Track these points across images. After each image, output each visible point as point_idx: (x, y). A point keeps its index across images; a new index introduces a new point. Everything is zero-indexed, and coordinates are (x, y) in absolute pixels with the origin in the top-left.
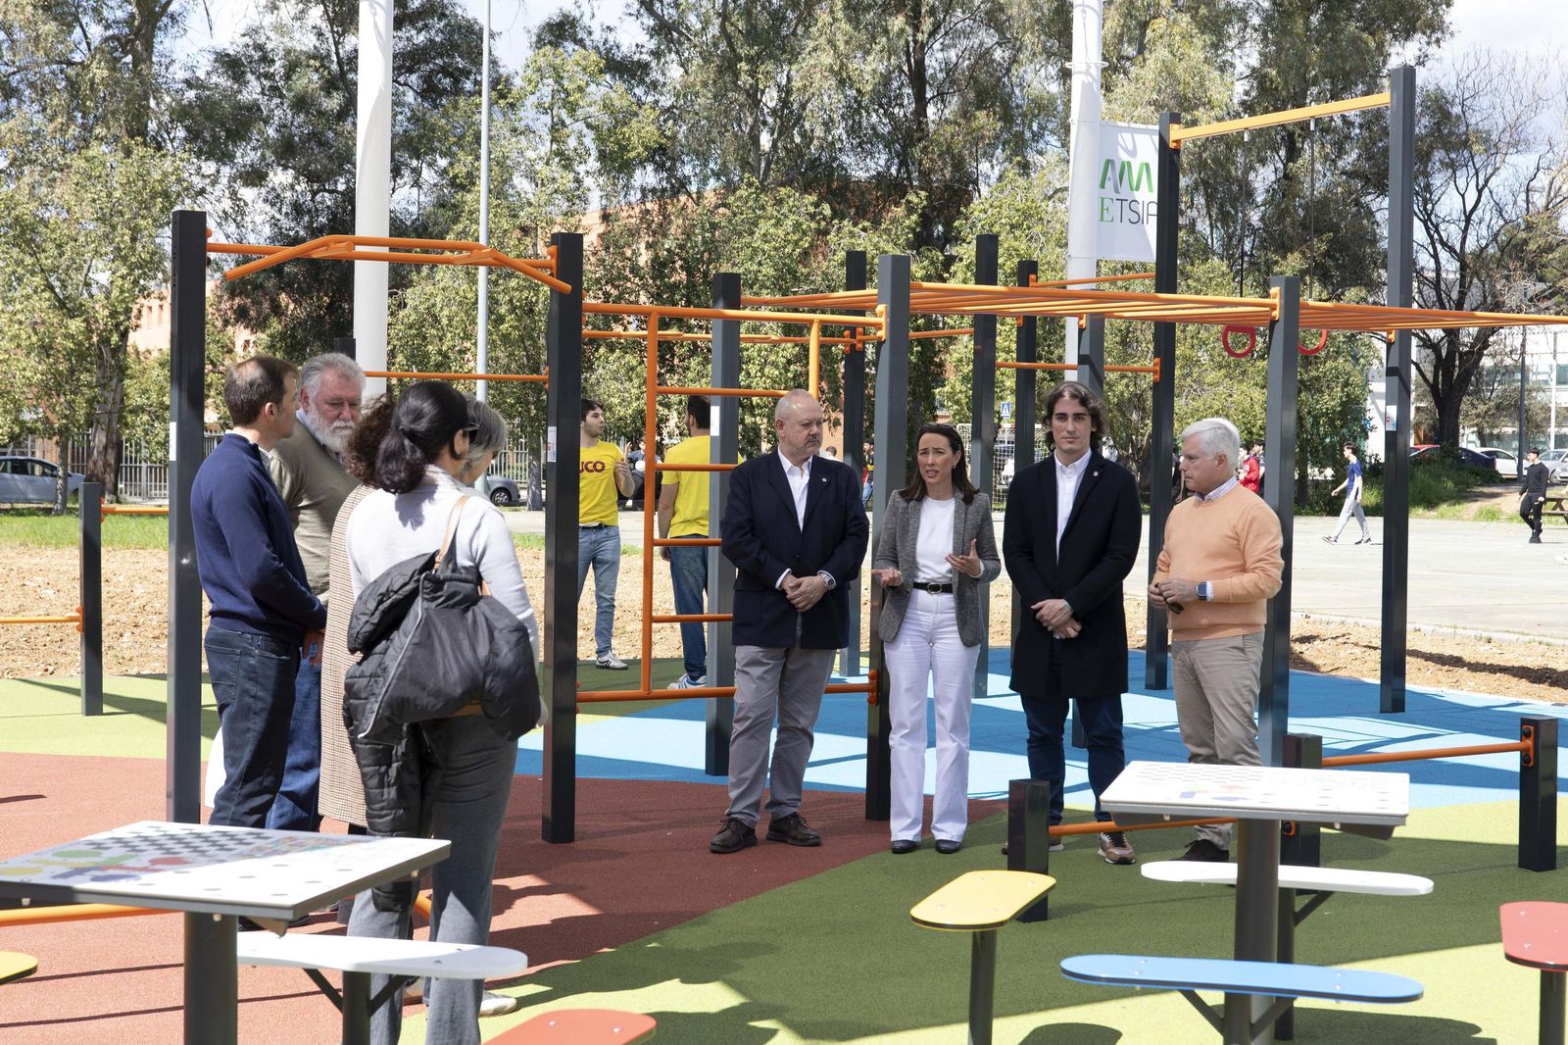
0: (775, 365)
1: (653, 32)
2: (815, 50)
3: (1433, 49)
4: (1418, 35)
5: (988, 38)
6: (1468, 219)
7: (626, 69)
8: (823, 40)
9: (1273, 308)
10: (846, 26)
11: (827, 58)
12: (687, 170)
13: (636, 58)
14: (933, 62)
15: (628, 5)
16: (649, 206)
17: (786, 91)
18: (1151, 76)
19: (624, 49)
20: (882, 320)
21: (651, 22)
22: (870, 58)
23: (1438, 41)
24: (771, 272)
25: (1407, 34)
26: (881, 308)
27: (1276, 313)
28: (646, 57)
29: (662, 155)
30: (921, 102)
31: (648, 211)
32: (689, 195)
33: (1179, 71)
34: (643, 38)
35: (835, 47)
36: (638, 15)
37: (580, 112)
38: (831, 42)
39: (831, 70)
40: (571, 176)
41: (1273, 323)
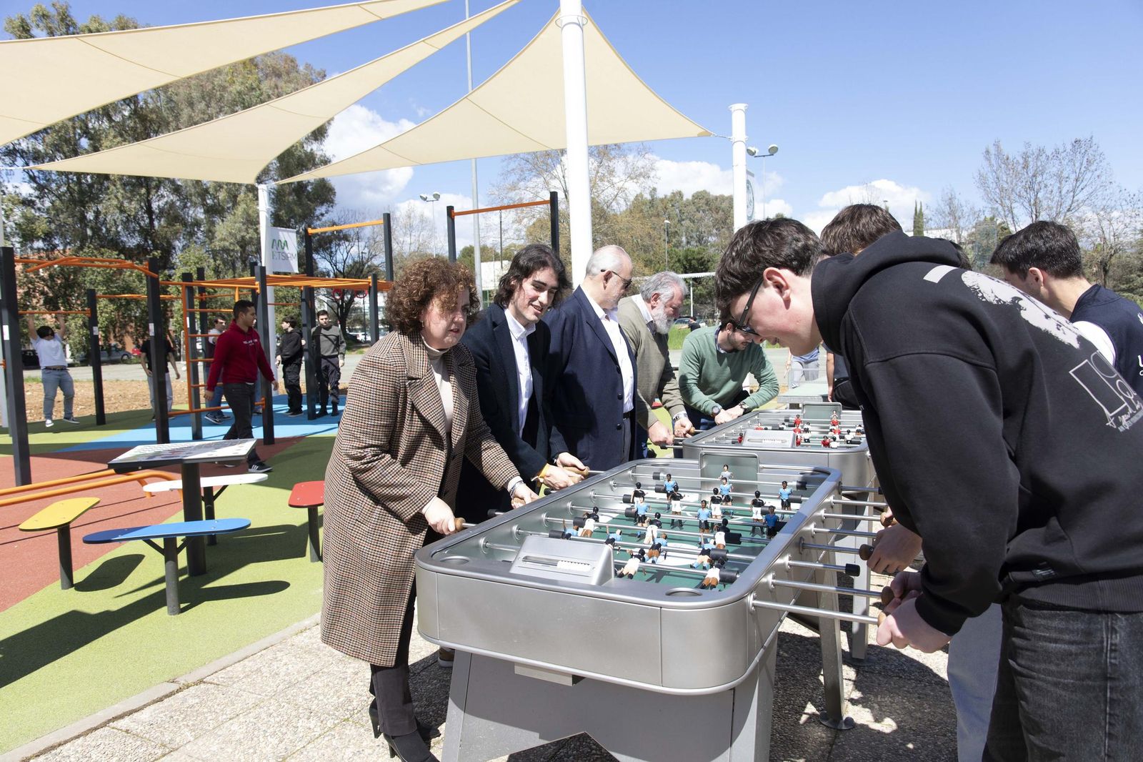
0: (107, 313)
1: (36, 189)
2: (109, 199)
3: (330, 209)
4: (325, 204)
5: (174, 198)
6: (345, 262)
7: (27, 203)
8: (113, 196)
9: (370, 283)
10: (122, 191)
11: (115, 202)
12: (57, 242)
13: (29, 198)
14: (154, 206)
15: (23, 179)
16: (42, 255)
17: (97, 213)
18: (240, 213)
19: (24, 195)
20: (258, 287)
21: (35, 185)
22: (133, 203)
23: (332, 206)
24: (101, 279)
25: (322, 204)
26: (257, 283)
27: (371, 284)
28: (34, 199)
29: (48, 236)
30: (152, 221)
31: (41, 257)
32: (59, 251)
33: (250, 212)
34: (32, 191)
35: (117, 198)
36: (29, 182)
37: (11, 219)
38: (116, 197)
39: (117, 207)
40: (10, 243)
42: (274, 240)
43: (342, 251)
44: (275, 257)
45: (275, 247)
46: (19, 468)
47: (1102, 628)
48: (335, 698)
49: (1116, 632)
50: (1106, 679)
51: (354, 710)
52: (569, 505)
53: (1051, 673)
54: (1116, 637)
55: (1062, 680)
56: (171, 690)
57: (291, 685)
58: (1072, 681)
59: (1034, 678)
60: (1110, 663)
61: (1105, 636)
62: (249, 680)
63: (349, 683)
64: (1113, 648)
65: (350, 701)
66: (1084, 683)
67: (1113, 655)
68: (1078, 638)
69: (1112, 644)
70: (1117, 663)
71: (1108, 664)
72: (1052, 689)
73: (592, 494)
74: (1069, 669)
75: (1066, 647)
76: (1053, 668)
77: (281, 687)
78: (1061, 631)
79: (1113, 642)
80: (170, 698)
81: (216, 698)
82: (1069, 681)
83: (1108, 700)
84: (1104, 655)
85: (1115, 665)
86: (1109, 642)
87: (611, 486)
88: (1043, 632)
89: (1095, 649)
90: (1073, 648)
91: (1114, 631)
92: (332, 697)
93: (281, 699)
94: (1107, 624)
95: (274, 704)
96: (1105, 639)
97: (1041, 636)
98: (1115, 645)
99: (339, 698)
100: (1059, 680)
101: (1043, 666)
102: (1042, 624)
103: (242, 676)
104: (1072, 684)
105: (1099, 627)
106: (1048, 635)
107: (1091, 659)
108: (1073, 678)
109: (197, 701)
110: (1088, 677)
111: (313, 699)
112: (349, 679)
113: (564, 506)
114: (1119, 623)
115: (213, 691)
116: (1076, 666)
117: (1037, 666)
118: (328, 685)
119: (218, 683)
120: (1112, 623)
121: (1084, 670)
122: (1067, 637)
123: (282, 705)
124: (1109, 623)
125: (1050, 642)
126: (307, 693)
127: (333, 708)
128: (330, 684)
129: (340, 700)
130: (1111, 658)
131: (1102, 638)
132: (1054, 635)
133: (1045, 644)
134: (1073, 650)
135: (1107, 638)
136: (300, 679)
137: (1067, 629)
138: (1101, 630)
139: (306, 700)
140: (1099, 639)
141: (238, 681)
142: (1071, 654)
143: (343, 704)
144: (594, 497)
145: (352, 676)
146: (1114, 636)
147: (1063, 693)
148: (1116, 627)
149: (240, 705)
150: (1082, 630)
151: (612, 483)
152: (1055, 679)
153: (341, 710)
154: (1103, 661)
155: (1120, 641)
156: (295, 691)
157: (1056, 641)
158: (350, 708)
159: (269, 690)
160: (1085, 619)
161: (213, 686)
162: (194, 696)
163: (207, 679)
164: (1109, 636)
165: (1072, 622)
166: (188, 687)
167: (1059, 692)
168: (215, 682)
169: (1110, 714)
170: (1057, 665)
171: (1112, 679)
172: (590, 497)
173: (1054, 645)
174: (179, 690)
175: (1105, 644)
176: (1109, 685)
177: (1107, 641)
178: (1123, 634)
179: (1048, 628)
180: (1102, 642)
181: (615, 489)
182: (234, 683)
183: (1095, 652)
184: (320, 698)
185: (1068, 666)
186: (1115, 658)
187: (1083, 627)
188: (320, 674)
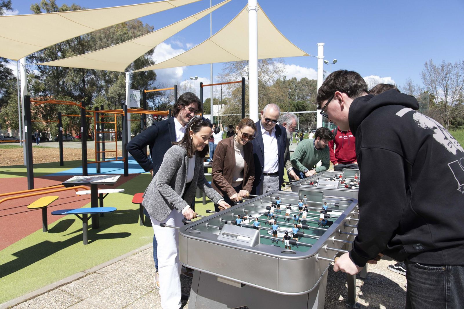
0: (66, 121)
2: (68, 76)
3: (154, 82)
5: (93, 76)
6: (159, 104)
7: (37, 77)
8: (70, 75)
9: (168, 113)
10: (73, 73)
11: (71, 78)
12: (48, 93)
13: (38, 76)
14: (86, 79)
15: (36, 68)
16: (42, 98)
17: (64, 82)
18: (119, 83)
19: (36, 74)
21: (40, 71)
22: (78, 78)
23: (155, 81)
24: (65, 108)
25: (151, 80)
26: (124, 112)
28: (39, 76)
29: (44, 91)
30: (84, 85)
31: (42, 99)
32: (48, 96)
33: (123, 82)
34: (39, 73)
35: (72, 76)
36: (38, 69)
37: (31, 83)
38: (71, 76)
40: (30, 93)
41: (168, 114)
42: (131, 94)
43: (158, 99)
44: (131, 101)
45: (131, 97)
46: (29, 182)
47: (443, 280)
49: (450, 282)
50: (446, 301)
53: (423, 296)
54: (450, 284)
55: (428, 300)
56: (83, 275)
59: (417, 298)
60: (447, 294)
61: (445, 283)
64: (448, 288)
66: (437, 302)
67: (448, 291)
68: (434, 283)
70: (450, 295)
71: (446, 295)
72: (423, 303)
75: (429, 286)
76: (424, 294)
79: (448, 286)
80: (82, 279)
82: (430, 300)
84: (444, 291)
85: (449, 296)
86: (447, 286)
88: (419, 279)
89: (441, 288)
90: (432, 287)
91: (448, 281)
94: (446, 278)
96: (445, 285)
97: (418, 281)
98: (449, 287)
100: (426, 299)
101: (420, 293)
102: (419, 276)
104: (432, 302)
105: (442, 279)
106: (421, 280)
107: (439, 292)
108: (432, 299)
110: (438, 299)
114: (451, 278)
116: (433, 294)
117: (417, 293)
120: (448, 278)
121: (436, 296)
122: (429, 282)
124: (447, 278)
125: (422, 284)
130: (447, 293)
131: (444, 284)
132: (424, 281)
133: (420, 284)
134: (432, 288)
135: (446, 284)
137: (429, 279)
138: (443, 281)
140: (442, 284)
142: (431, 289)
146: (448, 284)
147: (428, 305)
148: (450, 280)
150: (435, 280)
152: (425, 299)
154: (444, 294)
155: (451, 286)
157: (425, 283)
160: (437, 276)
164: (447, 283)
165: (431, 276)
167: (426, 304)
170: (426, 293)
171: (448, 302)
173: (424, 285)
174: (86, 276)
175: (445, 287)
176: (447, 304)
177: (446, 285)
178: (452, 282)
179: (421, 278)
180: (443, 286)
183: (441, 290)
185: (430, 294)
186: (449, 293)
187: (436, 279)
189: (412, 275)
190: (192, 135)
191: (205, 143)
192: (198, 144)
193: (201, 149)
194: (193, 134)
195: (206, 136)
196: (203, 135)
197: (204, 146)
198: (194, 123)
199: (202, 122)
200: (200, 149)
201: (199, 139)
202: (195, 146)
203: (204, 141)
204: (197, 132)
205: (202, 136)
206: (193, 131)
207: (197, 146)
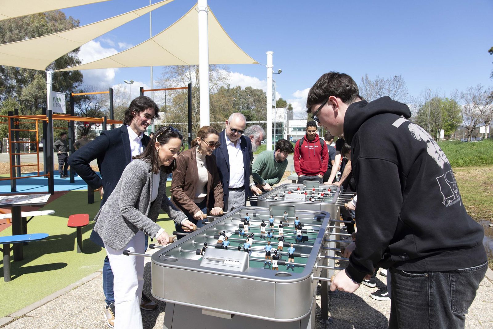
20: (48, 120)
26: (47, 118)
42: (54, 98)
44: (54, 106)
45: (54, 101)
47: (427, 286)
48: (96, 321)
49: (432, 288)
50: (429, 306)
51: (105, 327)
52: (215, 229)
53: (408, 303)
54: (432, 289)
55: (412, 306)
56: (9, 321)
57: (72, 316)
58: (416, 306)
59: (402, 304)
60: (430, 300)
61: (428, 289)
62: (50, 314)
63: (102, 313)
64: (431, 294)
65: (103, 322)
66: (421, 307)
67: (431, 297)
68: (418, 290)
69: (431, 293)
70: (433, 300)
71: (429, 300)
72: (408, 309)
73: (224, 223)
74: (415, 301)
75: (413, 293)
76: (409, 301)
77: (67, 317)
78: (411, 286)
79: (431, 291)
80: (8, 325)
81: (33, 324)
83: (430, 315)
84: (428, 297)
85: (432, 300)
87: (231, 219)
89: (424, 294)
90: (416, 293)
91: (431, 287)
92: (94, 321)
93: (67, 323)
94: (428, 284)
95: (64, 326)
96: (428, 290)
97: (404, 288)
98: (432, 293)
99: (97, 321)
100: (411, 305)
101: (405, 300)
102: (404, 283)
103: (46, 312)
104: (416, 307)
105: (426, 285)
106: (406, 287)
107: (423, 298)
108: (416, 305)
109: (23, 326)
110: (422, 305)
111: (85, 322)
112: (101, 311)
113: (213, 230)
114: (433, 284)
115: (31, 320)
116: (417, 300)
117: (403, 300)
118: (91, 315)
119: (34, 316)
121: (420, 302)
122: (413, 289)
123: (69, 326)
124: (430, 284)
125: (407, 290)
126: (81, 320)
127: (95, 327)
128: (93, 314)
129: (98, 322)
130: (430, 298)
131: (427, 290)
132: (409, 288)
135: (429, 290)
136: (77, 312)
137: (413, 285)
138: (426, 287)
139: (81, 323)
140: (426, 290)
141: (44, 315)
142: (415, 296)
143: (100, 325)
144: (225, 225)
145: (103, 310)
146: (431, 289)
147: (413, 311)
148: (432, 286)
149: (46, 327)
150: (419, 286)
151: (231, 218)
152: (410, 305)
153: (99, 327)
154: (427, 299)
155: (434, 291)
156: (75, 318)
157: (409, 290)
158: (103, 326)
159: (61, 318)
160: (420, 282)
161: (31, 318)
162: (21, 324)
163: (28, 314)
164: (430, 289)
165: (415, 283)
166: (18, 319)
167: (411, 310)
168: (32, 315)
169: (431, 321)
171: (431, 306)
172: (223, 225)
174: (13, 321)
175: (428, 292)
176: (430, 308)
177: (429, 291)
178: (435, 288)
179: (406, 285)
180: (427, 291)
181: (233, 221)
182: (42, 316)
183: (424, 295)
184: (88, 321)
185: (414, 300)
186: (432, 298)
188: (87, 309)
189: (398, 282)
190: (158, 147)
191: (173, 156)
192: (165, 158)
193: (169, 164)
194: (159, 145)
195: (175, 149)
196: (172, 148)
197: (172, 160)
198: (161, 134)
199: (170, 133)
200: (167, 163)
201: (166, 152)
202: (162, 160)
203: (173, 155)
204: (164, 143)
205: (170, 149)
206: (159, 143)
207: (164, 160)
